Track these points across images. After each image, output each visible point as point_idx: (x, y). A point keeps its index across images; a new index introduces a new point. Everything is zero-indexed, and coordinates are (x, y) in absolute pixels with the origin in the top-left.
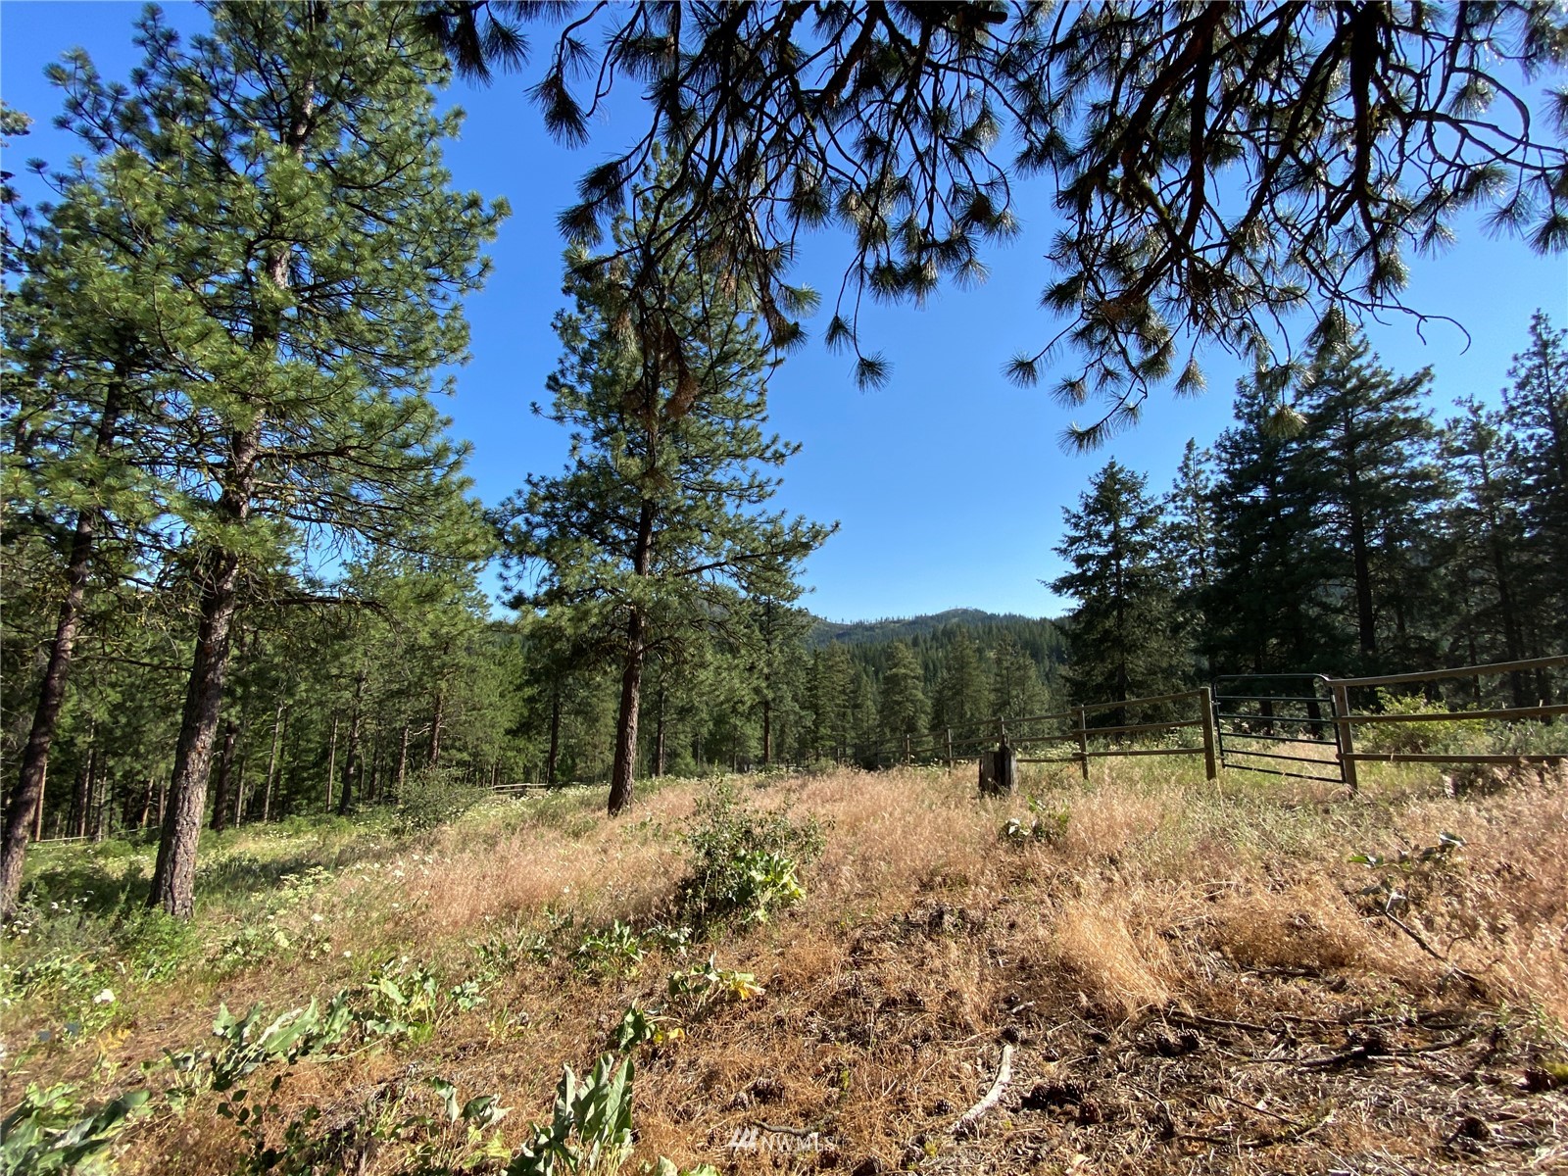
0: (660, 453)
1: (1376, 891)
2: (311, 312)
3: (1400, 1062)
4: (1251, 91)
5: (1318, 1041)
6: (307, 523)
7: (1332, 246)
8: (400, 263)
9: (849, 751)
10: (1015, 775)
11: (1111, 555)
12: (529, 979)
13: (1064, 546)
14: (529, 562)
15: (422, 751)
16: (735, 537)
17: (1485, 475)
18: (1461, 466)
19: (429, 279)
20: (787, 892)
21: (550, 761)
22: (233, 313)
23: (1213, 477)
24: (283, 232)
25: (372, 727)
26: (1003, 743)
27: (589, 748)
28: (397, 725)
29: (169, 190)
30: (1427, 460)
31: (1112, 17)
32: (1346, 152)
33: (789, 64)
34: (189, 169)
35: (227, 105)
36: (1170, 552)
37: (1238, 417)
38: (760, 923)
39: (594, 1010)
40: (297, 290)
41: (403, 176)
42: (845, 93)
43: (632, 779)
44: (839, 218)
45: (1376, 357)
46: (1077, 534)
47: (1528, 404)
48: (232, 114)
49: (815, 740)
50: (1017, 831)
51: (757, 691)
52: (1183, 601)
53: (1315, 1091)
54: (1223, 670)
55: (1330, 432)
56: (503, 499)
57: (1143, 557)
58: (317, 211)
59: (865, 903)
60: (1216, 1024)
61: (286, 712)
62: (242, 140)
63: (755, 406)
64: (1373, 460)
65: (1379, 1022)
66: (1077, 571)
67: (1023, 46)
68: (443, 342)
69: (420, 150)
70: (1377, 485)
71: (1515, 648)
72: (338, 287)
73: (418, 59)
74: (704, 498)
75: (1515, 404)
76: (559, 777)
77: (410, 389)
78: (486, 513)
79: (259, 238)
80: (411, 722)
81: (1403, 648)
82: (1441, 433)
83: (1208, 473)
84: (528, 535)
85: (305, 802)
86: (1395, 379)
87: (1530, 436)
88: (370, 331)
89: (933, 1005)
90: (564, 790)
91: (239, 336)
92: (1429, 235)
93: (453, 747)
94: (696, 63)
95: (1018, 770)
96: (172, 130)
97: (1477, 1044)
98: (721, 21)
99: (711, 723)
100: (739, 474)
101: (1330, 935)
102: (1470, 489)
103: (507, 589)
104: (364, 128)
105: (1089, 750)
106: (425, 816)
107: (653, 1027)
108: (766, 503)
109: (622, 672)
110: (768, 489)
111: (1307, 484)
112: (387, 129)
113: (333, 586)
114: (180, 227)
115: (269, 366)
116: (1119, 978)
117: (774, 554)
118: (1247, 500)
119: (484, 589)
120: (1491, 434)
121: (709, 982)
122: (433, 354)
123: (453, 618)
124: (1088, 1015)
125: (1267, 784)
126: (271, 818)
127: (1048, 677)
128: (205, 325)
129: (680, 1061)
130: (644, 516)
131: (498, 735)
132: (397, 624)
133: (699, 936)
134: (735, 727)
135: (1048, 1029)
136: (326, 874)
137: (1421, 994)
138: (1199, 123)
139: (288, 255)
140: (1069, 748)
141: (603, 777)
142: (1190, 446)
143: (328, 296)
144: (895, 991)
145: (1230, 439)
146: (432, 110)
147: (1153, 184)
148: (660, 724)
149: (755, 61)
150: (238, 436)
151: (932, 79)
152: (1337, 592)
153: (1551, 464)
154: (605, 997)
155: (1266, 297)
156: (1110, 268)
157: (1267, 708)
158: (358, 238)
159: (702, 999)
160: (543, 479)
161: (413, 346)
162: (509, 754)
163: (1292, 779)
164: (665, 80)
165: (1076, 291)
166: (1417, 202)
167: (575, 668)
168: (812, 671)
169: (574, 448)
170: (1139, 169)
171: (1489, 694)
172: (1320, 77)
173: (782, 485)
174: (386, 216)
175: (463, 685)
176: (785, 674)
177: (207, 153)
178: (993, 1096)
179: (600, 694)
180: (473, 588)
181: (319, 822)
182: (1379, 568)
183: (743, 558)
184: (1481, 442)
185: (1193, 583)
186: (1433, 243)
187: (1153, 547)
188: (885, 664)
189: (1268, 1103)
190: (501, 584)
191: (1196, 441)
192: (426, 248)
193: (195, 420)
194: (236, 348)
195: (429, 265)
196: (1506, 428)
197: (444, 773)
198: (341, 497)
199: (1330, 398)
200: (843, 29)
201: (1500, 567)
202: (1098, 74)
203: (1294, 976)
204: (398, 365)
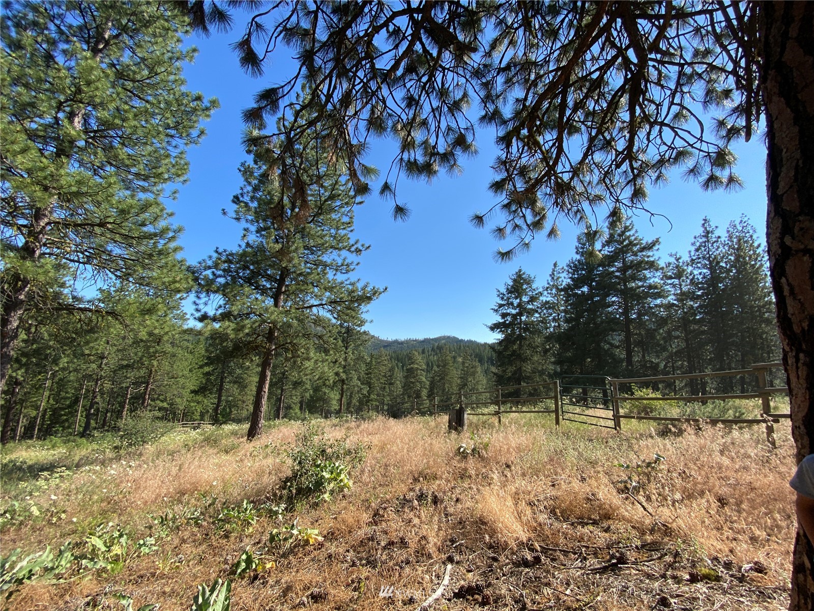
0: (293, 243)
1: (626, 482)
2: (94, 145)
3: (633, 568)
4: (585, 103)
5: (596, 557)
6: (77, 264)
7: (617, 178)
8: (151, 124)
9: (386, 408)
10: (466, 422)
11: (517, 314)
12: (186, 534)
13: (496, 308)
14: (212, 296)
15: (138, 401)
16: (332, 291)
17: (681, 289)
18: (670, 284)
19: (167, 135)
20: (342, 484)
21: (216, 410)
22: (45, 140)
23: (565, 280)
24: (81, 99)
25: (108, 385)
26: (461, 405)
27: (240, 402)
28: (124, 385)
29: (16, 68)
30: (656, 280)
31: (527, 59)
32: (625, 136)
33: (371, 54)
34: (31, 58)
35: (58, 27)
36: (544, 314)
37: (577, 253)
38: (325, 501)
39: (224, 553)
40: (86, 132)
41: (158, 78)
42: (399, 72)
43: (263, 421)
44: (392, 133)
45: (636, 231)
46: (503, 303)
47: (699, 258)
48: (61, 32)
49: (368, 401)
50: (464, 450)
51: (337, 374)
52: (549, 338)
53: (593, 583)
54: (566, 373)
55: (616, 264)
56: (200, 260)
57: (532, 315)
58: (104, 90)
59: (383, 490)
60: (551, 550)
61: (54, 375)
62: (65, 47)
63: (348, 224)
64: (634, 278)
65: (624, 547)
66: (502, 321)
67: (485, 66)
68: (173, 170)
69: (170, 66)
70: (635, 290)
71: (691, 369)
72: (111, 133)
73: (174, 19)
74: (316, 269)
75: (694, 258)
76: (220, 418)
77: (150, 194)
78: (189, 267)
79: (66, 101)
80: (133, 384)
81: (644, 366)
82: (662, 268)
83: (563, 278)
84: (212, 281)
85: (61, 429)
86: (644, 242)
87: (700, 273)
88: (128, 159)
89: (413, 545)
90: (223, 426)
91: (46, 153)
92: (658, 178)
93: (158, 399)
94: (324, 45)
95: (468, 419)
96: (23, 36)
97: (669, 559)
98: (338, 27)
99: (311, 391)
100: (337, 258)
101: (604, 504)
102: (674, 294)
103: (198, 310)
104: (138, 50)
105: (502, 409)
106: (135, 439)
107: (257, 562)
108: (350, 274)
109: (262, 360)
110: (352, 267)
111: (605, 287)
112: (152, 52)
113: (89, 302)
114: (19, 89)
115: (62, 172)
116: (507, 527)
117: (352, 301)
118: (580, 292)
119: (185, 309)
120: (684, 270)
121: (292, 535)
122: (166, 176)
123: (162, 324)
124: (490, 547)
125: (582, 429)
126: (39, 438)
127: (486, 372)
128: (26, 145)
129: (271, 581)
130: (281, 276)
131: (186, 393)
132: (127, 326)
133: (290, 509)
134: (325, 393)
135: (470, 555)
136: (67, 472)
137: (643, 533)
138: (562, 114)
139: (83, 111)
140: (493, 408)
141: (247, 419)
142: (555, 265)
143: (105, 137)
144: (394, 537)
145: (573, 263)
146: (180, 46)
147: (540, 139)
148: (282, 390)
149: (354, 49)
150: (38, 210)
151: (442, 74)
152: (617, 338)
153: (709, 286)
154: (231, 545)
155: (588, 198)
156: (520, 176)
157: (585, 392)
158: (127, 107)
159: (288, 545)
160: (225, 251)
161: (154, 171)
162: (192, 404)
163: (593, 426)
164: (306, 51)
165: (504, 185)
166: (654, 162)
167: (234, 357)
168: (369, 365)
169: (245, 236)
170: (535, 132)
171: (680, 389)
172: (615, 101)
173: (360, 265)
174: (146, 98)
175: (167, 363)
176: (354, 365)
177: (43, 51)
178: (439, 592)
179: (249, 372)
180: (178, 309)
181: (69, 441)
182: (634, 328)
183: (335, 302)
184: (679, 274)
185: (554, 330)
186: (659, 181)
187: (537, 311)
188: (407, 363)
189: (572, 591)
190: (194, 307)
191: (558, 263)
192: (167, 118)
193: (13, 199)
194: (44, 160)
195: (168, 127)
196: (690, 268)
197: (150, 415)
198: (100, 251)
199: (617, 248)
200: (400, 43)
201: (686, 331)
202: (519, 84)
203: (587, 524)
204: (144, 180)
